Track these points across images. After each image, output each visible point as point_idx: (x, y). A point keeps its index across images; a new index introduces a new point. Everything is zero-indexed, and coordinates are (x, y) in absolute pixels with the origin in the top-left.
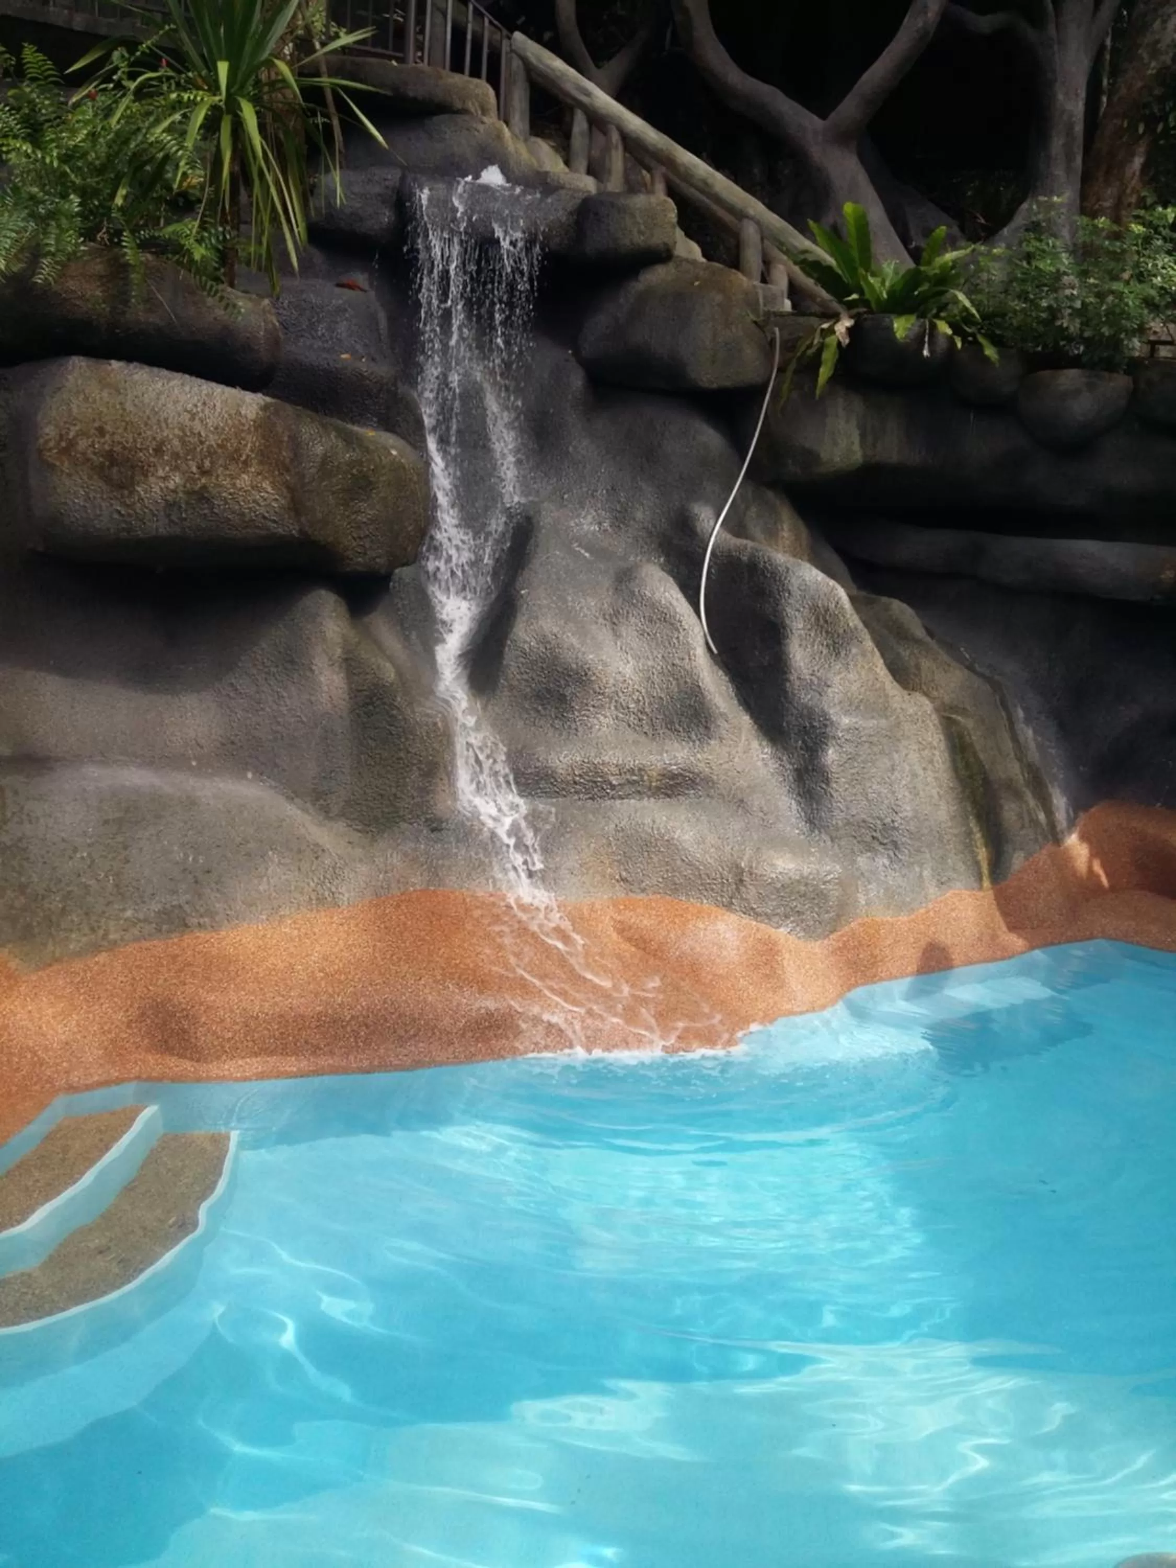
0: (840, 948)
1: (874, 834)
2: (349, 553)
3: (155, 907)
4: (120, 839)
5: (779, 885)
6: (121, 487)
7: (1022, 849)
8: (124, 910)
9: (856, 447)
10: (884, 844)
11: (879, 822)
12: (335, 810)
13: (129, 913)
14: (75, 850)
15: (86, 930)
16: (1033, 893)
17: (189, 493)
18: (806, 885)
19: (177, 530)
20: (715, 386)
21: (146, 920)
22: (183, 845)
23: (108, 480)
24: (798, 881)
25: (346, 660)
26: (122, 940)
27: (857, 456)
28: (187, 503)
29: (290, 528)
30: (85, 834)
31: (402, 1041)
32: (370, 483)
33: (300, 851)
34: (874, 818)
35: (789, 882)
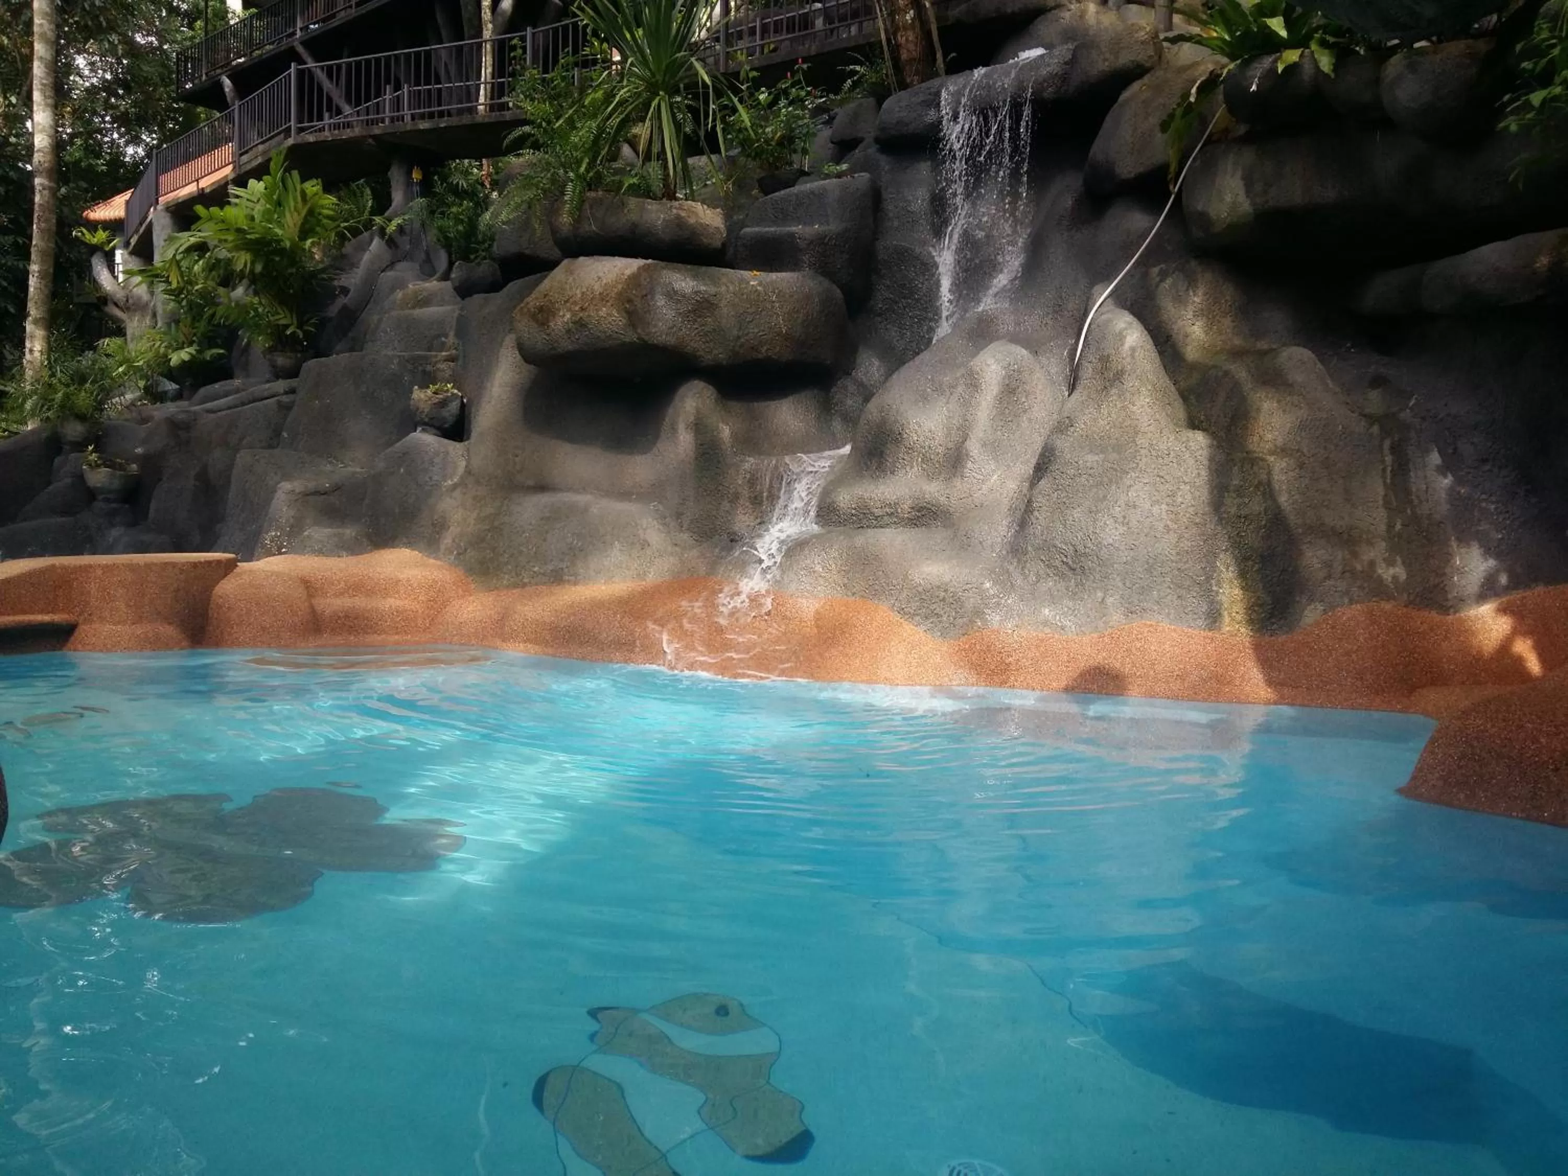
0: (965, 650)
1: (1065, 560)
2: (702, 353)
3: (551, 567)
4: (546, 527)
5: (920, 589)
6: (543, 324)
7: (1322, 601)
8: (534, 567)
9: (1242, 197)
10: (1074, 570)
11: (1071, 548)
12: (685, 526)
13: (536, 569)
14: (524, 532)
15: (513, 574)
16: (1321, 650)
17: (575, 323)
18: (946, 591)
19: (577, 347)
20: (1132, 175)
21: (544, 574)
22: (573, 534)
23: (537, 321)
24: (939, 587)
25: (696, 424)
26: (530, 583)
27: (1246, 206)
28: (577, 329)
29: (630, 337)
30: (531, 524)
31: (581, 644)
32: (712, 304)
33: (633, 543)
34: (1066, 544)
35: (930, 586)
